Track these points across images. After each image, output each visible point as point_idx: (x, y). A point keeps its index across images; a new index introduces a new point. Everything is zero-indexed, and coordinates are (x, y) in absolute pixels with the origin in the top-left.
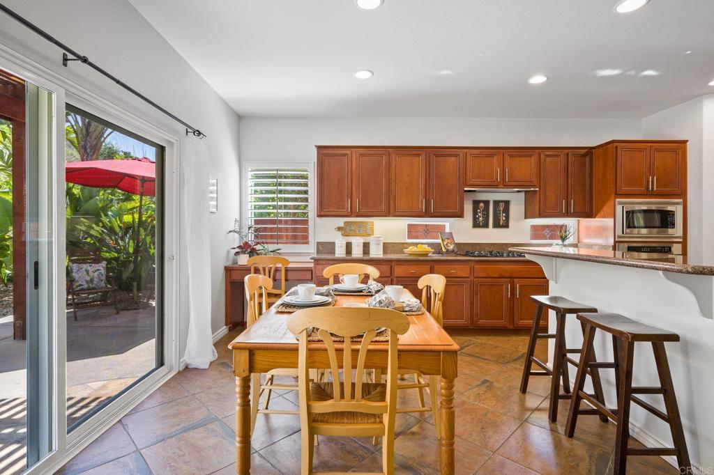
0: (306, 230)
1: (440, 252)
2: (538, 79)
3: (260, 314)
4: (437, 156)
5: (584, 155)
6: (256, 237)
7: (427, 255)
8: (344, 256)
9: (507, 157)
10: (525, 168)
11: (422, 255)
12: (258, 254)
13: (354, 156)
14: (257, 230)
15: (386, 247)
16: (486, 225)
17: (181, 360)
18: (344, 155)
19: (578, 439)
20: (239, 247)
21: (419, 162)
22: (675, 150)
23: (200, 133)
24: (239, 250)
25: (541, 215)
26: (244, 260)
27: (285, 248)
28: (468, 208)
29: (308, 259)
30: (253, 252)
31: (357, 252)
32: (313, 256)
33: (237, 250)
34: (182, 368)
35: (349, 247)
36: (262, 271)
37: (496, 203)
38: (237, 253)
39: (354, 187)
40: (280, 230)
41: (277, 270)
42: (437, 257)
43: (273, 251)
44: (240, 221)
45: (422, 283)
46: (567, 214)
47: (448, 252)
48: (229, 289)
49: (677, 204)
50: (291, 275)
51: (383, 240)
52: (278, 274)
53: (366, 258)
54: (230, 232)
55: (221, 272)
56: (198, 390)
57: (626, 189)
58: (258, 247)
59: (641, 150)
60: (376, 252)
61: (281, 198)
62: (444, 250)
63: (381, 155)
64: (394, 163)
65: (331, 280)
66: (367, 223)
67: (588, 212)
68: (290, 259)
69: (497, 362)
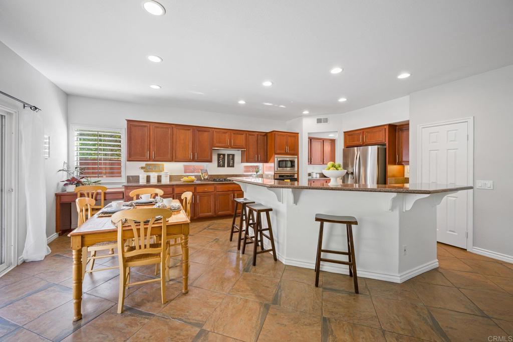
0: (120, 168)
1: (201, 180)
3: (87, 218)
4: (199, 131)
5: (264, 136)
6: (81, 173)
7: (193, 182)
8: (145, 184)
9: (232, 134)
10: (241, 140)
11: (190, 182)
12: (83, 185)
13: (151, 127)
14: (81, 169)
15: (171, 178)
16: (224, 166)
17: (19, 258)
18: (145, 126)
19: (246, 254)
20: (67, 180)
21: (189, 133)
22: (294, 137)
23: (36, 108)
24: (68, 182)
25: (247, 162)
26: (71, 189)
27: (104, 180)
28: (215, 158)
29: (120, 186)
30: (78, 183)
31: (154, 181)
32: (124, 184)
33: (66, 182)
34: (20, 262)
35: (148, 178)
36: (86, 195)
37: (229, 155)
38: (66, 185)
39: (151, 145)
40: (101, 168)
41: (98, 194)
42: (199, 182)
43: (95, 182)
44: (68, 164)
45: (183, 197)
46: (258, 161)
47: (204, 179)
48: (59, 208)
49: (295, 158)
50: (108, 197)
51: (169, 174)
52: (98, 196)
53: (159, 184)
54: (60, 170)
55: (53, 197)
56: (36, 273)
57: (278, 151)
58: (82, 180)
59: (283, 136)
60: (165, 181)
61: (101, 149)
62: (202, 179)
63: (168, 128)
64: (175, 133)
65: (135, 198)
66: (160, 164)
67: (266, 161)
68: (107, 186)
69: (224, 230)
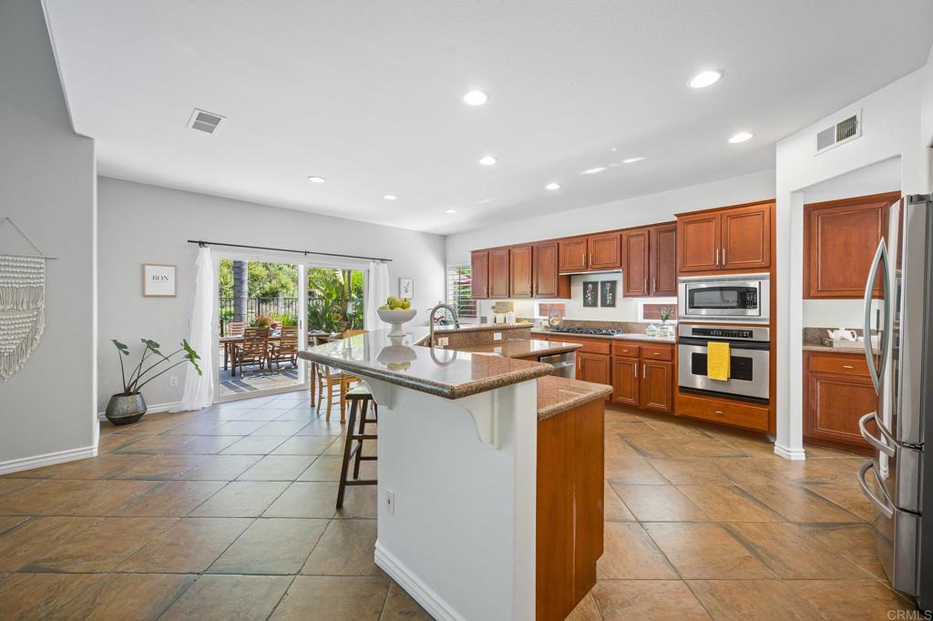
0: (475, 308)
2: (553, 187)
9: (592, 242)
16: (595, 305)
18: (484, 256)
25: (625, 295)
46: (649, 294)
49: (764, 278)
57: (691, 264)
59: (709, 220)
64: (512, 258)
66: (508, 303)
